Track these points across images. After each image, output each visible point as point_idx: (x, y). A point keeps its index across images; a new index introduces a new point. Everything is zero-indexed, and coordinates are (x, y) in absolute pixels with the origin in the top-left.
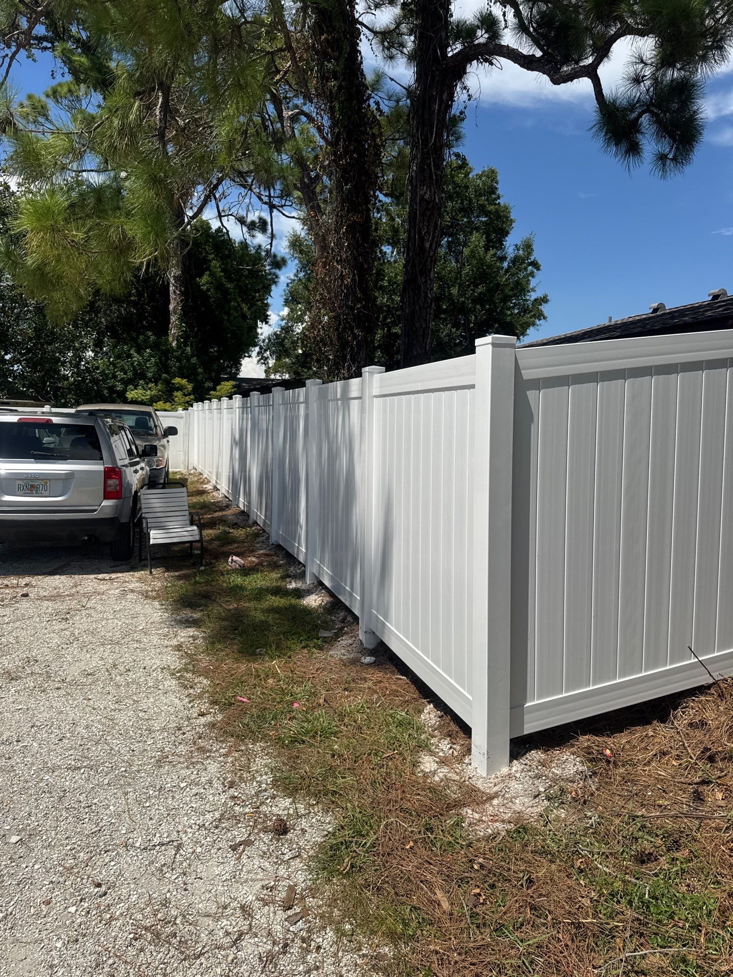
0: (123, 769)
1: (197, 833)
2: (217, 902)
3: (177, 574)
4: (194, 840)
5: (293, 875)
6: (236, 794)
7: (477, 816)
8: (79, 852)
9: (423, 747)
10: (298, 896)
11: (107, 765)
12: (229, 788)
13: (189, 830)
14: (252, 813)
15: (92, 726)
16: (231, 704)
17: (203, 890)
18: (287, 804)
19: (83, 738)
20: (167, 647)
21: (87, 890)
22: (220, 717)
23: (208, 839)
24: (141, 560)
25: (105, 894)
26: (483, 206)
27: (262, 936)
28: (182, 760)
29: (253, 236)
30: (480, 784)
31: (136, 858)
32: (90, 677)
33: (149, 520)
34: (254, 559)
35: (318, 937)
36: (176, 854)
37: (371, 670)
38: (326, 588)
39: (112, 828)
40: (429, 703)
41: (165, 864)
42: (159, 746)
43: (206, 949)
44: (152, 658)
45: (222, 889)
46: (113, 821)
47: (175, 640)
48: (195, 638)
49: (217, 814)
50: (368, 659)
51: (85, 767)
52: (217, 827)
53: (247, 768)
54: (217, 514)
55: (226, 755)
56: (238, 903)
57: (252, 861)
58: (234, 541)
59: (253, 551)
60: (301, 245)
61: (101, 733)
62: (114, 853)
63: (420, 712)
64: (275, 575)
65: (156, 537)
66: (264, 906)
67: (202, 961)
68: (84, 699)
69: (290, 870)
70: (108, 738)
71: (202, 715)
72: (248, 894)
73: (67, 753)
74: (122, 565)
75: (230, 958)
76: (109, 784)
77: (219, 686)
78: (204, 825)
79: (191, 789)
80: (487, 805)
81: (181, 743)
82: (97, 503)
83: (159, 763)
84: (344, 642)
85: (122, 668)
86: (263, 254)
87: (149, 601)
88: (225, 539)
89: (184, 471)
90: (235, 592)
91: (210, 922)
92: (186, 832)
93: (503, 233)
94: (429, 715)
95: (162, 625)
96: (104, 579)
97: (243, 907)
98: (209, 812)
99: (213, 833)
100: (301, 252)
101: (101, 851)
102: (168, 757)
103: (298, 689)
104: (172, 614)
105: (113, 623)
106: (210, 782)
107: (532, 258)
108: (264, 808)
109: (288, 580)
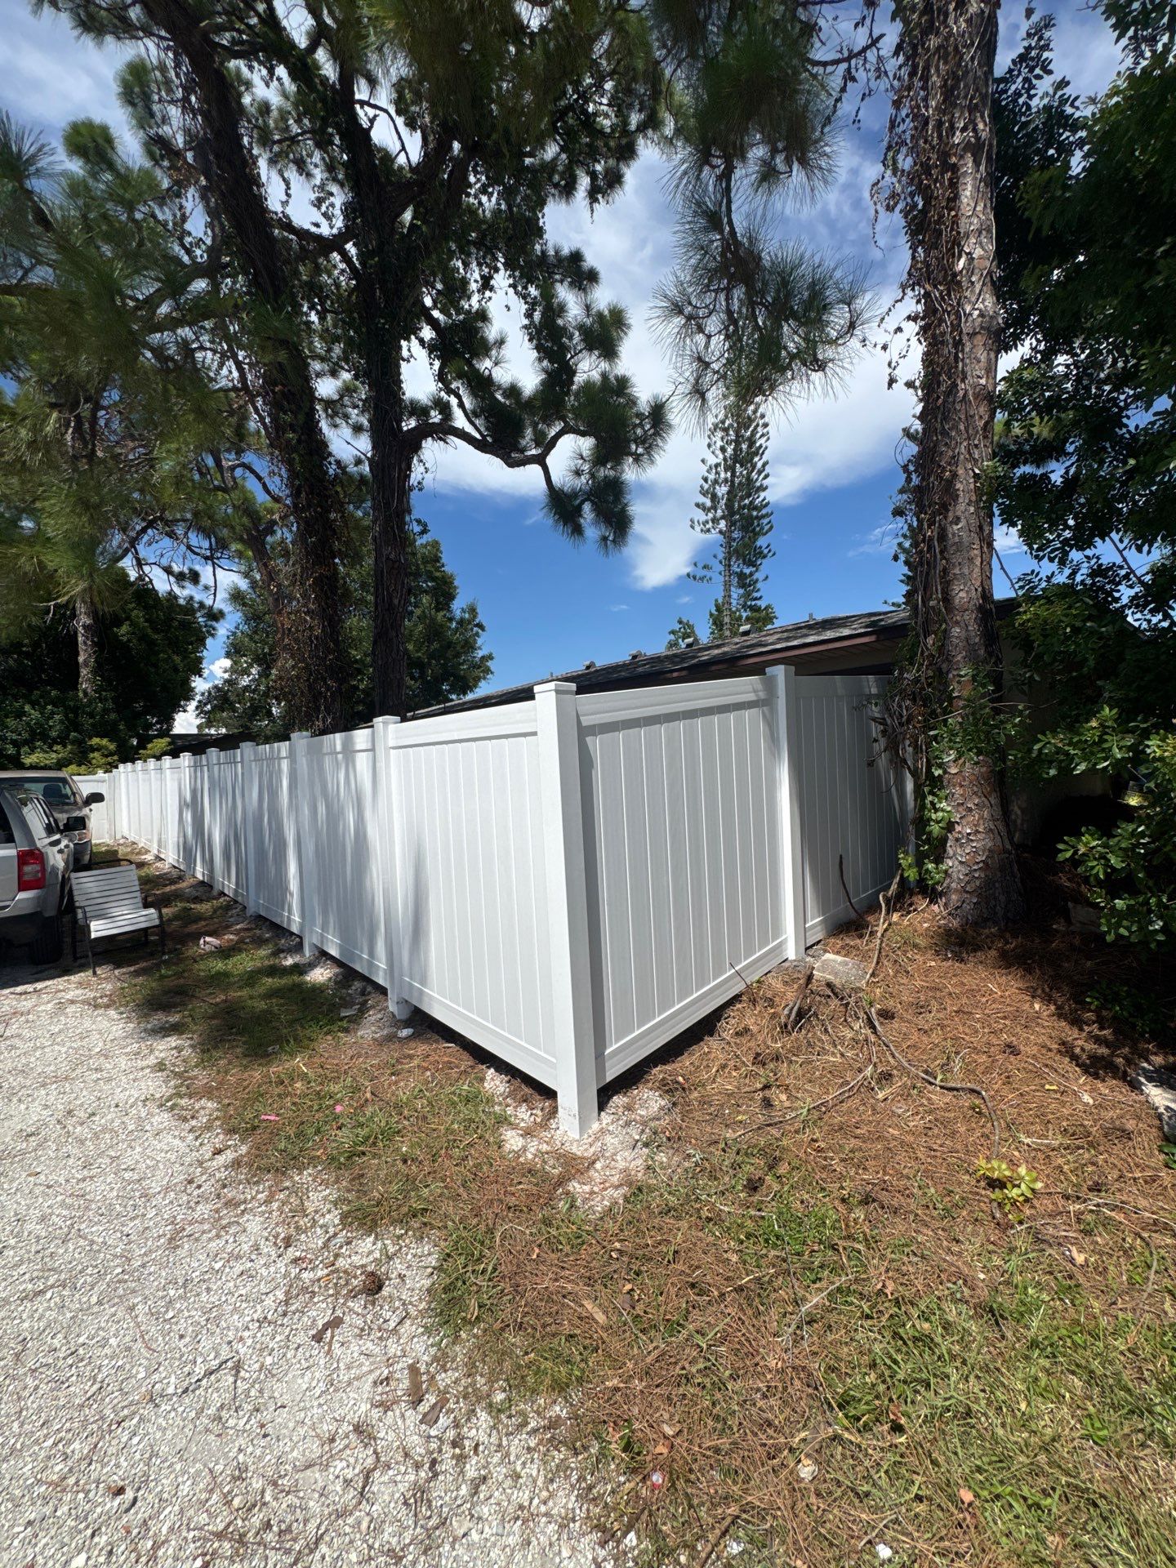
0: (119, 1270)
1: (259, 1335)
2: (318, 1436)
3: (132, 969)
4: (258, 1346)
5: (408, 1348)
6: (298, 1254)
7: (587, 1188)
8: (69, 1443)
9: (503, 1121)
10: (424, 1378)
11: (89, 1271)
12: (286, 1248)
13: (246, 1334)
14: (328, 1275)
15: (51, 1215)
16: (254, 1128)
17: (291, 1425)
18: (369, 1245)
19: (38, 1238)
20: (142, 1069)
21: (99, 1510)
22: (244, 1149)
23: (278, 1338)
24: (76, 959)
25: (135, 1500)
26: (431, 572)
27: (397, 1463)
28: (206, 1227)
29: (183, 587)
30: (576, 1150)
31: (173, 1414)
32: (33, 1138)
33: (87, 909)
34: (231, 937)
35: (470, 1429)
36: (235, 1381)
37: (413, 1044)
38: (332, 958)
39: (121, 1376)
40: (488, 1068)
41: (222, 1407)
42: (166, 1217)
43: (323, 1528)
44: (125, 1089)
45: (320, 1411)
46: (120, 1363)
47: (152, 1057)
48: (179, 1049)
49: (280, 1294)
50: (405, 1033)
51: (52, 1287)
52: (285, 1314)
53: (304, 1212)
54: (168, 889)
55: (268, 1202)
56: (349, 1423)
57: (350, 1348)
58: (199, 918)
59: (228, 927)
60: (243, 598)
61: (68, 1223)
62: (135, 1421)
63: (482, 1080)
64: (263, 952)
65: (98, 929)
66: (386, 1412)
67: (323, 1551)
68: (29, 1175)
69: (402, 1341)
70: (83, 1226)
71: (218, 1152)
72: (358, 1404)
73: (15, 1273)
74: (50, 968)
75: (364, 1525)
76: (100, 1303)
77: (231, 1108)
78: (266, 1318)
79: (231, 1268)
80: (592, 1173)
81: (198, 1203)
82: (11, 896)
83: (173, 1243)
84: (373, 1018)
85: (82, 1114)
86: (196, 605)
87: (101, 1011)
88: (187, 917)
89: (111, 842)
90: (219, 980)
91: (317, 1475)
92: (241, 1339)
93: (451, 597)
94: (494, 1083)
95: (128, 1040)
96: (26, 993)
97: (358, 1429)
98: (267, 1294)
99: (282, 1325)
100: (244, 605)
101: (110, 1425)
102: (184, 1229)
103: (334, 1088)
104: (139, 1023)
105: (53, 1051)
106: (256, 1248)
107: (477, 621)
108: (341, 1263)
109: (282, 955)
